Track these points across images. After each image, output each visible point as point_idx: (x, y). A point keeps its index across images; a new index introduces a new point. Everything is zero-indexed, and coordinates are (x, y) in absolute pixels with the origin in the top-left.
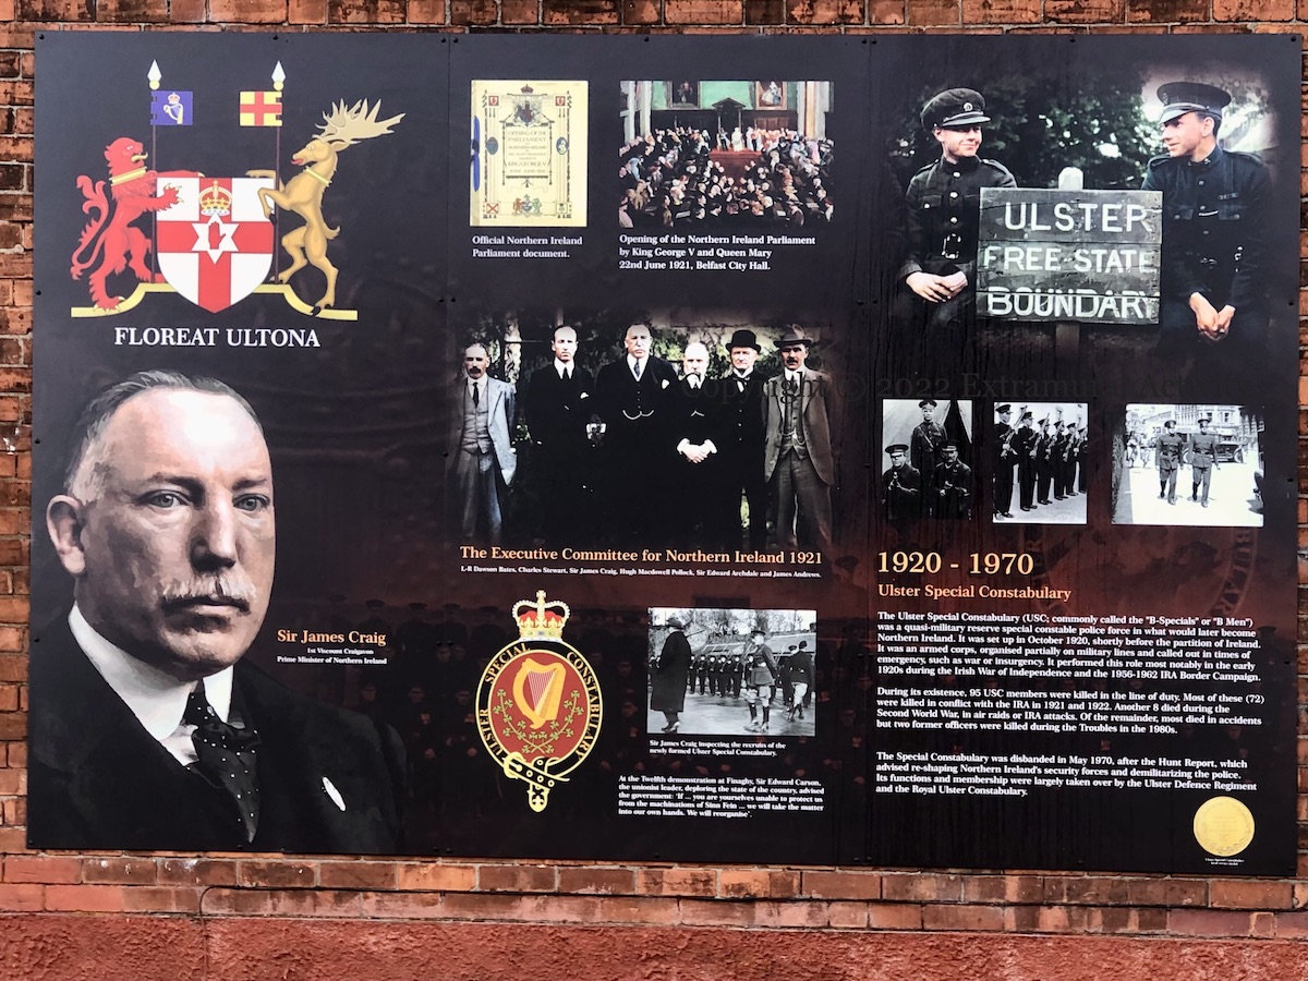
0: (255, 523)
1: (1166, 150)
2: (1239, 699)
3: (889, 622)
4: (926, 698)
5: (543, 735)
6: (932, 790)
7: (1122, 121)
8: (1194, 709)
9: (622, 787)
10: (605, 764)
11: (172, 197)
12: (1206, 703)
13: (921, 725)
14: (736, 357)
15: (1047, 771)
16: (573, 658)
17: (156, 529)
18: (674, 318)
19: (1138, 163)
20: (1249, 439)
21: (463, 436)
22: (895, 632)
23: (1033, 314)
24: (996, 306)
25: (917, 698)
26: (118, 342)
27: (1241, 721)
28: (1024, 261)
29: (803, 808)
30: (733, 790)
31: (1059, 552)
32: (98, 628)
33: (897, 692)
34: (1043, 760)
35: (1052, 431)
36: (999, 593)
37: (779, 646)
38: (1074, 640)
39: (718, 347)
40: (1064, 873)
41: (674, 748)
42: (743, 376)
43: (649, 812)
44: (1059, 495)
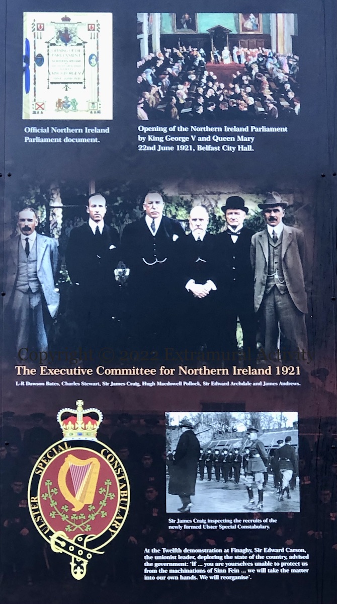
5: (82, 517)
9: (147, 557)
10: (132, 539)
14: (229, 217)
16: (106, 454)
18: (181, 187)
21: (17, 279)
29: (293, 571)
30: (237, 557)
37: (270, 441)
39: (216, 209)
41: (188, 524)
42: (236, 231)
43: (169, 578)
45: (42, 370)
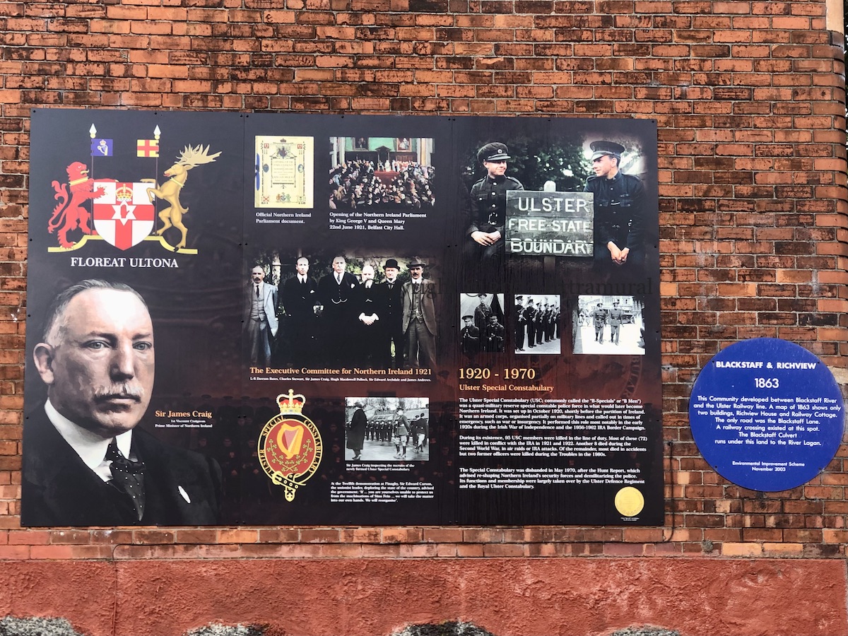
0: (144, 357)
1: (595, 173)
2: (635, 439)
3: (465, 403)
4: (484, 441)
5: (292, 462)
6: (487, 487)
7: (573, 158)
8: (614, 444)
9: (332, 488)
10: (324, 476)
11: (101, 192)
12: (620, 441)
13: (481, 454)
14: (388, 272)
15: (544, 476)
16: (307, 423)
17: (92, 360)
18: (357, 254)
19: (581, 179)
20: (637, 312)
21: (251, 312)
22: (468, 408)
23: (533, 251)
24: (515, 247)
25: (479, 441)
26: (73, 265)
27: (636, 449)
28: (528, 226)
29: (423, 497)
30: (388, 488)
31: (547, 368)
32: (60, 411)
33: (469, 438)
34: (541, 470)
35: (543, 309)
36: (518, 388)
37: (411, 416)
38: (556, 411)
39: (379, 268)
40: (552, 527)
41: (358, 467)
42: (391, 282)
43: (346, 500)
44: (547, 340)
45: (267, 370)
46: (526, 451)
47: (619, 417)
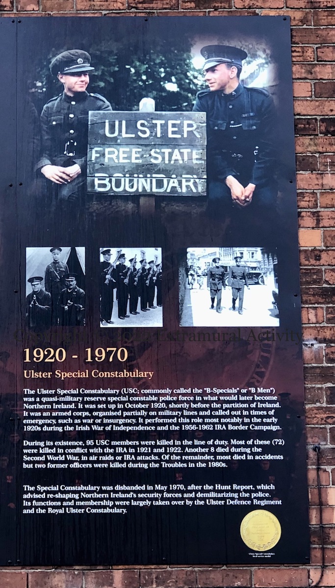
1: (207, 87)
2: (268, 442)
3: (31, 396)
4: (57, 447)
6: (61, 511)
7: (179, 69)
8: (238, 450)
12: (246, 446)
13: (53, 466)
15: (140, 496)
19: (190, 95)
20: (268, 269)
22: (35, 403)
23: (125, 190)
24: (100, 186)
25: (50, 447)
27: (270, 457)
28: (118, 157)
31: (144, 347)
33: (37, 443)
34: (137, 488)
35: (138, 266)
36: (105, 374)
38: (157, 405)
40: (153, 567)
44: (144, 308)
46: (115, 461)
47: (245, 413)
